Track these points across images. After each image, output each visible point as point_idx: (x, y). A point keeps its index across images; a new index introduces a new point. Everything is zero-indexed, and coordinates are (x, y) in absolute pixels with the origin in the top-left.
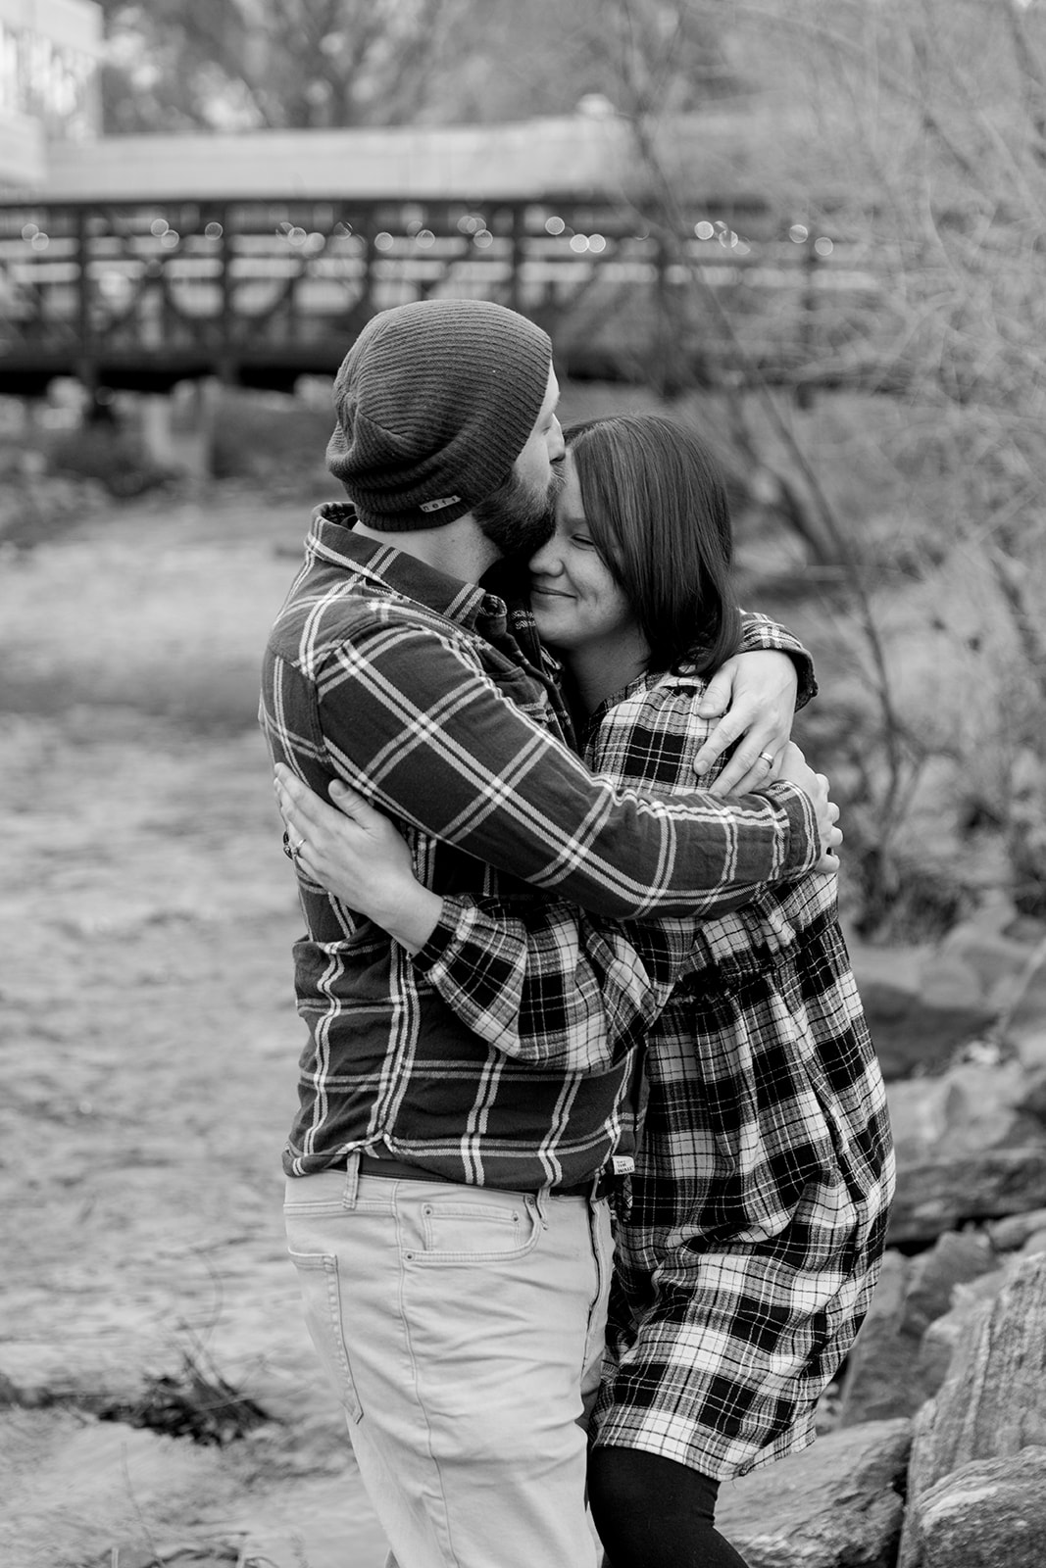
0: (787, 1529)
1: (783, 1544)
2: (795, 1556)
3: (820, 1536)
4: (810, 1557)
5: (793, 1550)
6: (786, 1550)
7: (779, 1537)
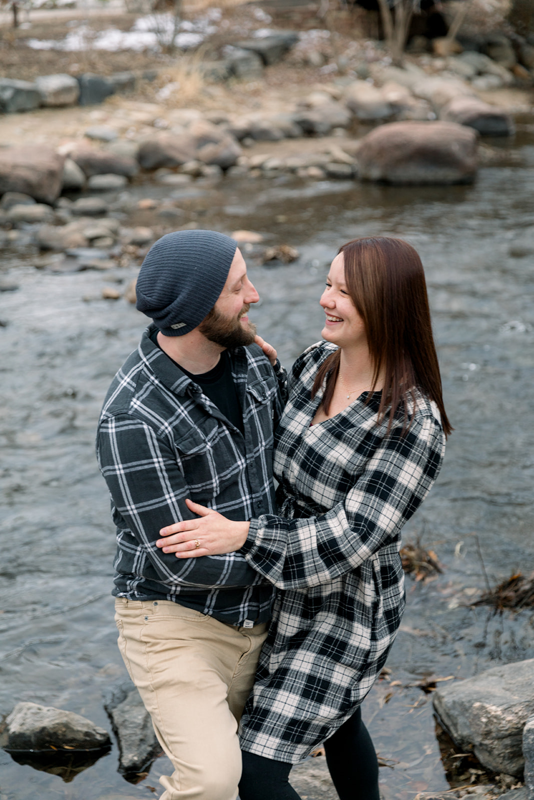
0: (505, 706)
1: (499, 713)
2: (503, 719)
3: (516, 713)
4: (509, 721)
5: (502, 717)
6: (500, 716)
7: (499, 709)
